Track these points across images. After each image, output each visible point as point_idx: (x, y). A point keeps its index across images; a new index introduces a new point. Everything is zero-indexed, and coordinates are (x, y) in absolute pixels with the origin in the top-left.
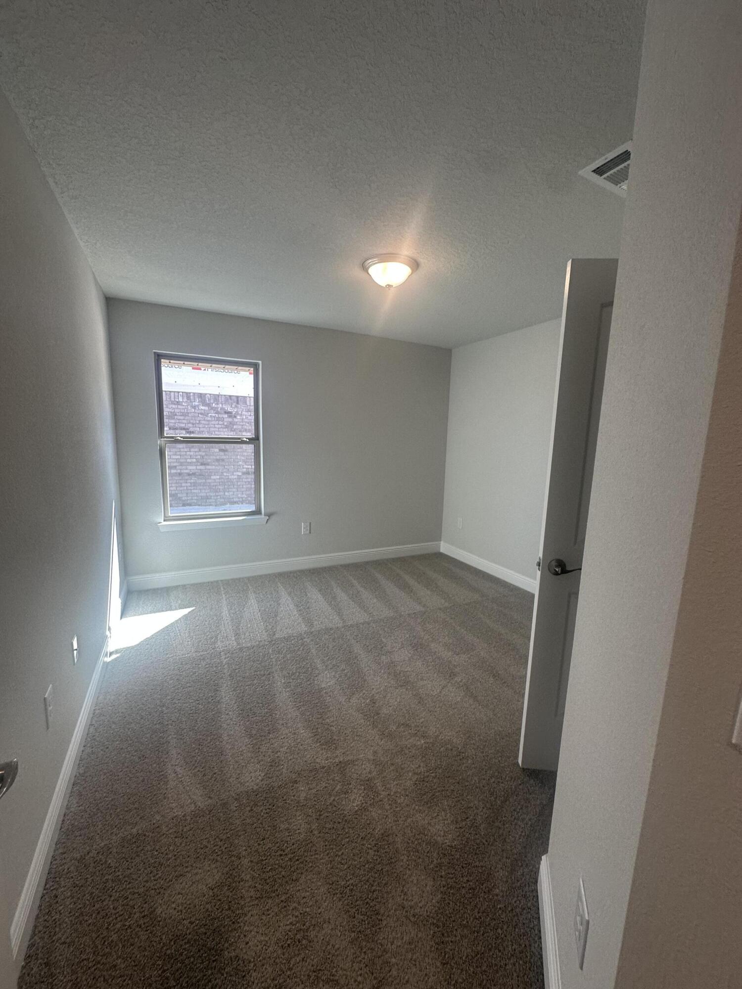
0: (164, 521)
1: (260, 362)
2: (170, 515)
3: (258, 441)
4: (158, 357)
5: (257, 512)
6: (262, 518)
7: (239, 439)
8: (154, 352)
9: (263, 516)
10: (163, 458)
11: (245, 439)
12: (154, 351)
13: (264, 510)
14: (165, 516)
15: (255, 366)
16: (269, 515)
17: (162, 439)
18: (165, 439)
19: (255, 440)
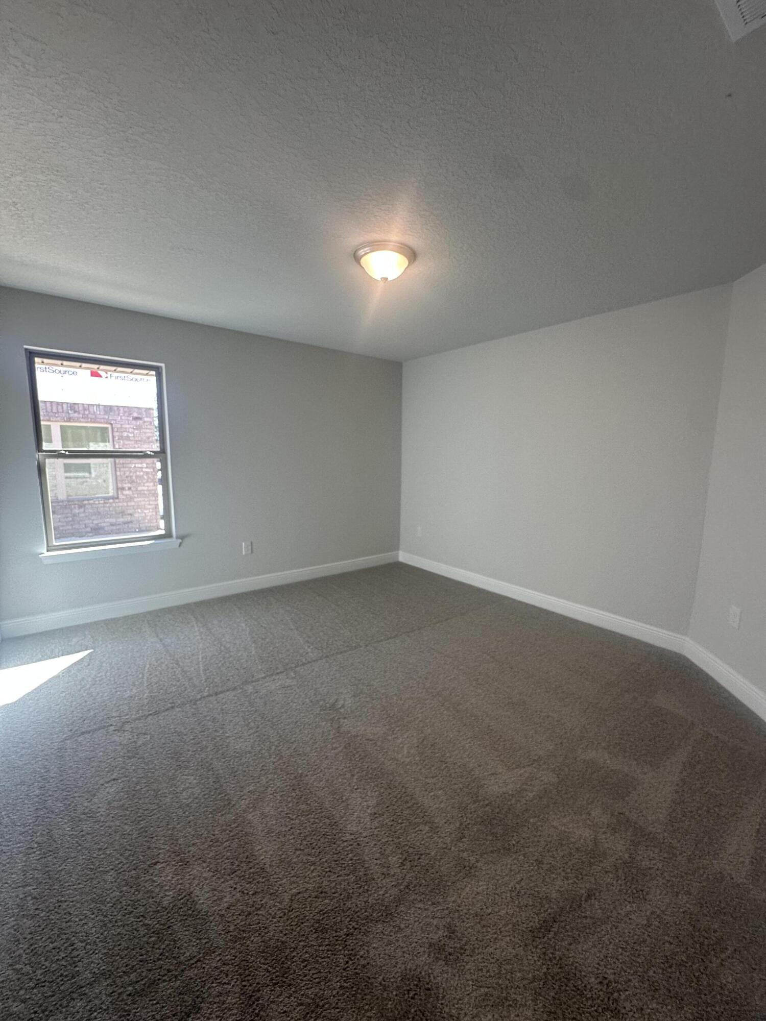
0: (48, 551)
1: (163, 365)
2: (55, 544)
3: (164, 455)
4: (31, 356)
5: (168, 535)
6: (174, 542)
7: (141, 452)
8: (26, 349)
9: (174, 539)
10: (42, 475)
11: (149, 453)
12: (25, 347)
13: (176, 532)
14: (48, 546)
15: (158, 370)
16: (182, 538)
17: (40, 453)
18: (44, 453)
19: (161, 454)
